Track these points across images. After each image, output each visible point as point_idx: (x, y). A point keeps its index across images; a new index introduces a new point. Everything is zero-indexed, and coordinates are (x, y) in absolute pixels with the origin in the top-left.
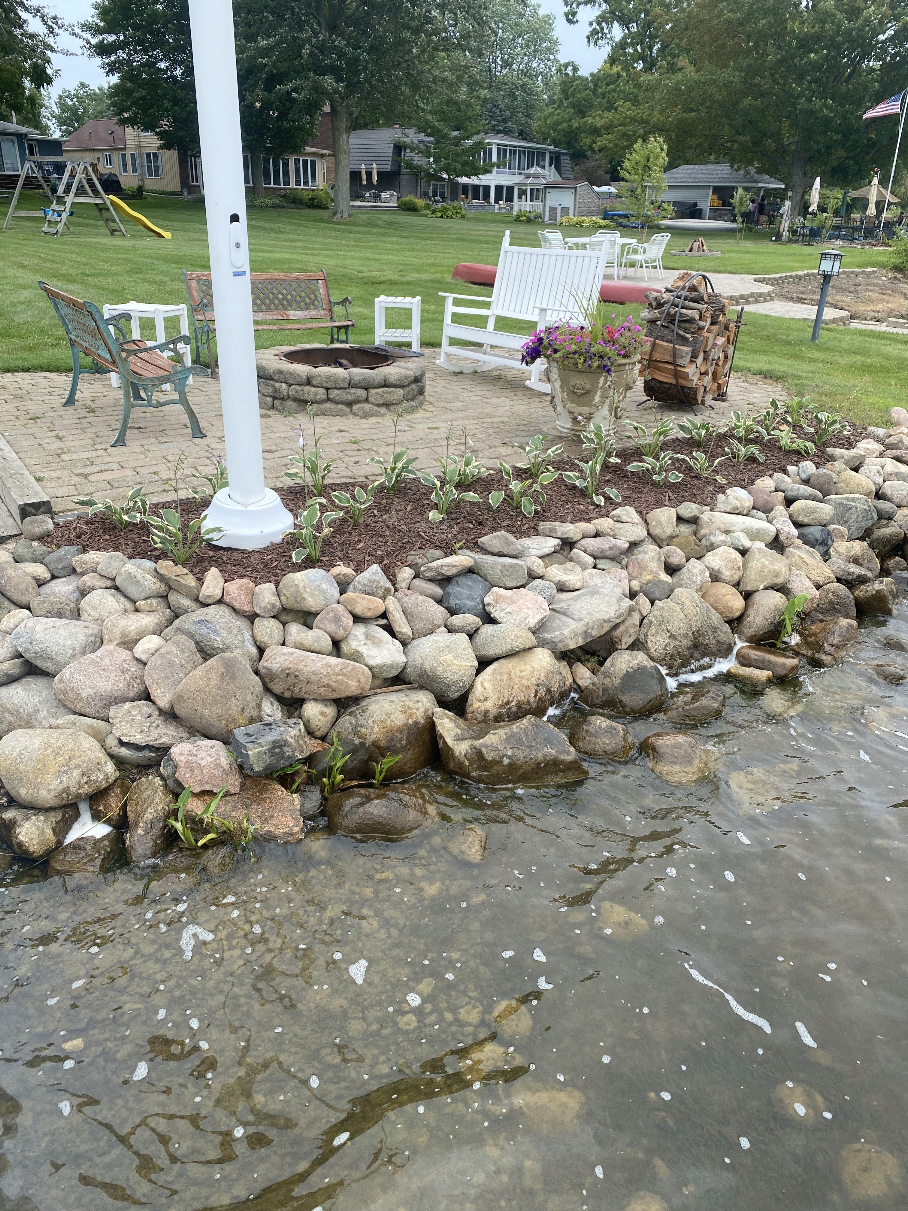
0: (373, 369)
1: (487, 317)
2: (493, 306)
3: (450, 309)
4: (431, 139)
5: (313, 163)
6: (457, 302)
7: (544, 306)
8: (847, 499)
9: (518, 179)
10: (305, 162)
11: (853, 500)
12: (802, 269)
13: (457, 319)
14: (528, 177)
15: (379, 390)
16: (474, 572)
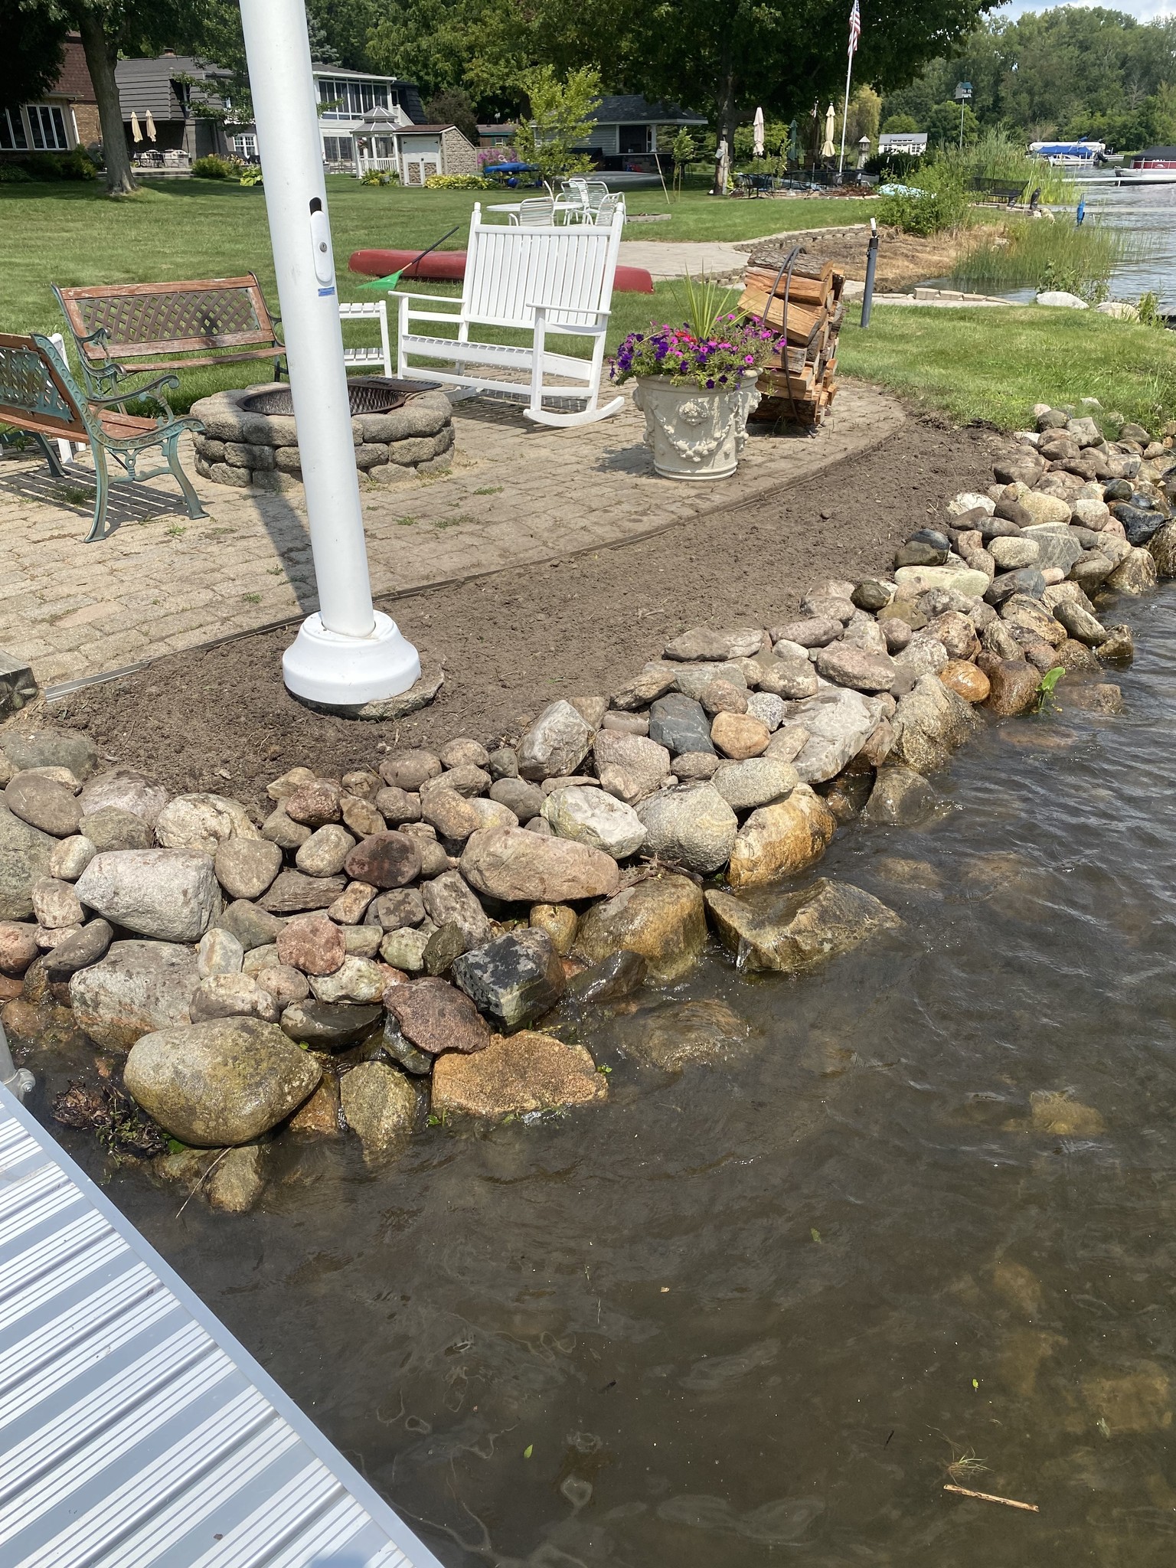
0: (385, 412)
1: (457, 326)
2: (464, 310)
3: (406, 315)
4: (228, 72)
5: (57, 113)
6: (414, 305)
7: (539, 305)
8: (1045, 529)
9: (357, 125)
10: (45, 111)
11: (1053, 530)
12: (780, 230)
13: (419, 328)
14: (369, 121)
15: (404, 442)
16: (674, 690)
